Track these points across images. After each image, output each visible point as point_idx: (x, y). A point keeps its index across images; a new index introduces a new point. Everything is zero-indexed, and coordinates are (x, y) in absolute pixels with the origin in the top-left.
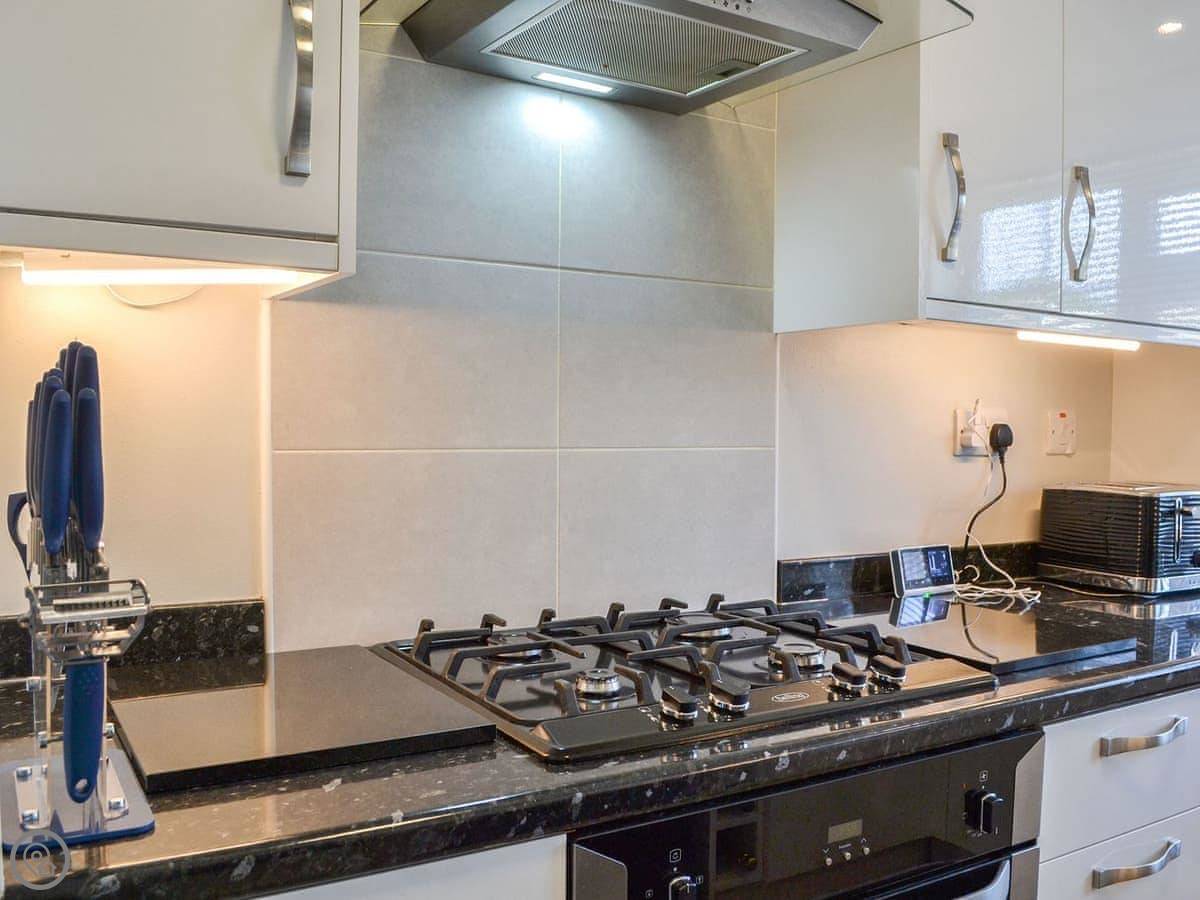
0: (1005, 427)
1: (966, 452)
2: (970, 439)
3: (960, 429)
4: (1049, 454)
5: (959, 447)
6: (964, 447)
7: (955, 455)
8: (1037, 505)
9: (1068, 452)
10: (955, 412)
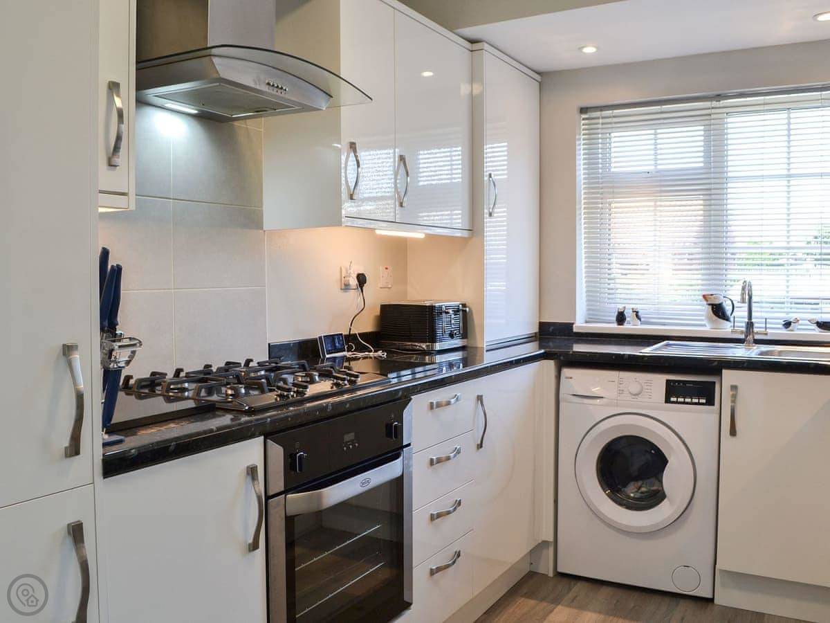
0: (363, 275)
1: (346, 287)
2: (349, 281)
3: (343, 276)
4: (381, 288)
5: (343, 285)
6: (346, 285)
7: (341, 289)
8: (378, 312)
9: (390, 286)
10: (341, 269)
